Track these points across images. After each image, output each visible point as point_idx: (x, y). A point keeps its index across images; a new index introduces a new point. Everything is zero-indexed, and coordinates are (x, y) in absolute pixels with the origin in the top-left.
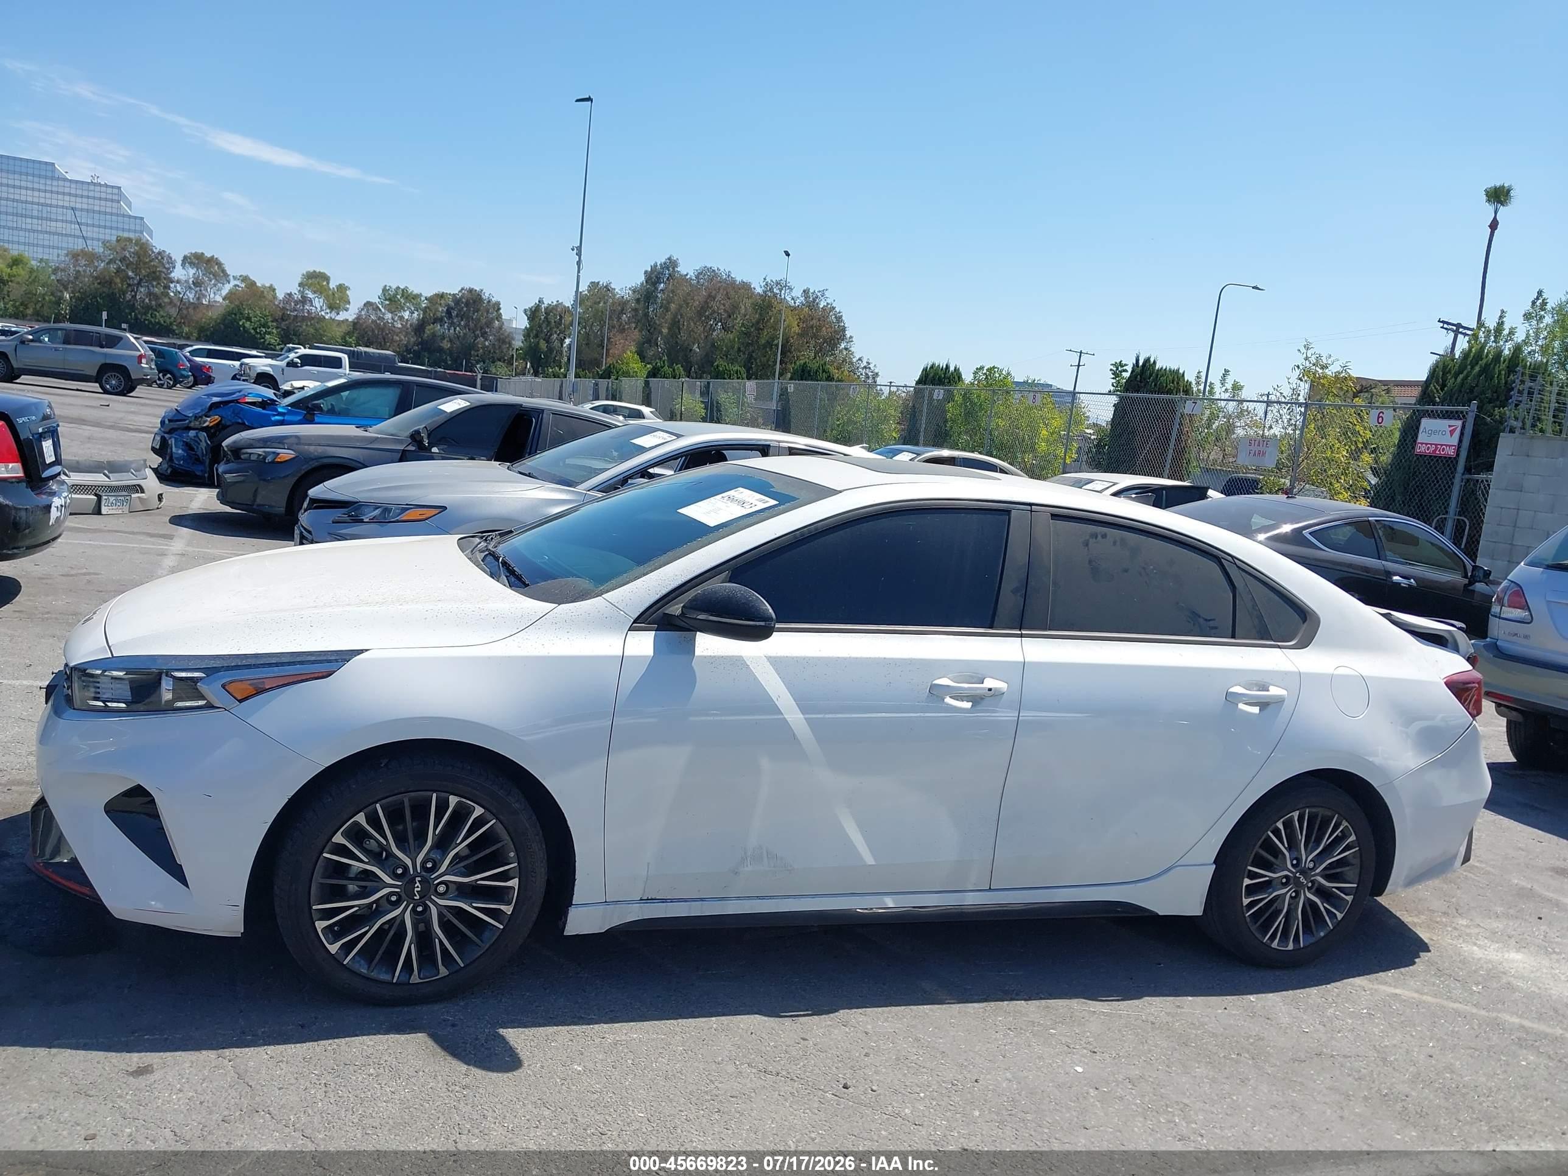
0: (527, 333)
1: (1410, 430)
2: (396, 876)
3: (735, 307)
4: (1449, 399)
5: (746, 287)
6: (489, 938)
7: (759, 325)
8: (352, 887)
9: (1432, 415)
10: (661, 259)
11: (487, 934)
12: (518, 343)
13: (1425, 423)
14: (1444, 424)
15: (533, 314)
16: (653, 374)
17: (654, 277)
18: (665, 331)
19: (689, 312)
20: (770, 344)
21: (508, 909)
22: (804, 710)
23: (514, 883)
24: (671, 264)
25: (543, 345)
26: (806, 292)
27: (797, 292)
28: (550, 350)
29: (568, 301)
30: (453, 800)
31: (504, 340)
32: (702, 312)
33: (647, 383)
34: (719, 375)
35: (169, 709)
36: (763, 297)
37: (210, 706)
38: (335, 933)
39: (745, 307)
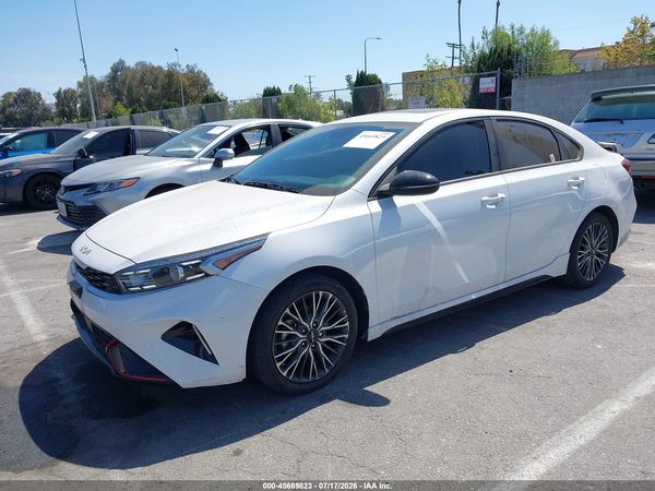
0: (57, 105)
1: (476, 84)
2: (303, 334)
3: (156, 78)
4: (488, 69)
5: (160, 68)
6: (341, 350)
7: (170, 84)
8: (284, 344)
9: (483, 76)
10: (117, 61)
11: (340, 350)
12: (54, 110)
13: (481, 80)
14: (489, 79)
15: (58, 95)
16: (133, 112)
17: (115, 69)
18: (125, 93)
19: (135, 83)
20: (177, 92)
21: (346, 336)
22: (440, 221)
23: (347, 324)
24: (121, 62)
25: (67, 109)
26: (188, 66)
27: (184, 67)
28: (71, 111)
29: (74, 87)
30: (321, 293)
31: (46, 109)
32: (142, 82)
33: (131, 117)
34: (166, 107)
35: (183, 282)
36: (168, 71)
37: (207, 275)
38: (283, 367)
39: (161, 77)
